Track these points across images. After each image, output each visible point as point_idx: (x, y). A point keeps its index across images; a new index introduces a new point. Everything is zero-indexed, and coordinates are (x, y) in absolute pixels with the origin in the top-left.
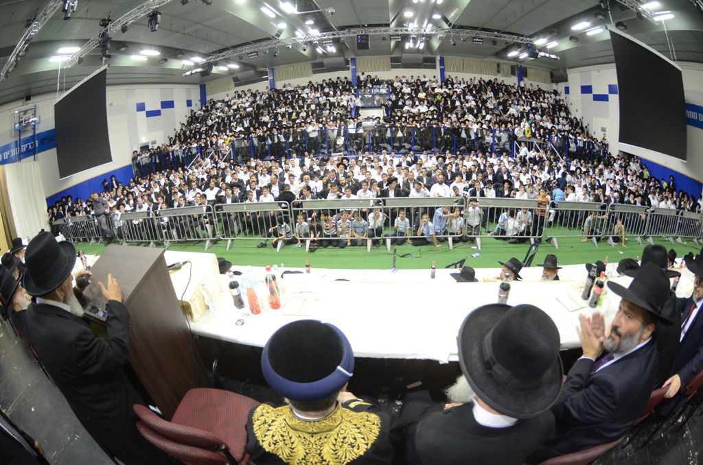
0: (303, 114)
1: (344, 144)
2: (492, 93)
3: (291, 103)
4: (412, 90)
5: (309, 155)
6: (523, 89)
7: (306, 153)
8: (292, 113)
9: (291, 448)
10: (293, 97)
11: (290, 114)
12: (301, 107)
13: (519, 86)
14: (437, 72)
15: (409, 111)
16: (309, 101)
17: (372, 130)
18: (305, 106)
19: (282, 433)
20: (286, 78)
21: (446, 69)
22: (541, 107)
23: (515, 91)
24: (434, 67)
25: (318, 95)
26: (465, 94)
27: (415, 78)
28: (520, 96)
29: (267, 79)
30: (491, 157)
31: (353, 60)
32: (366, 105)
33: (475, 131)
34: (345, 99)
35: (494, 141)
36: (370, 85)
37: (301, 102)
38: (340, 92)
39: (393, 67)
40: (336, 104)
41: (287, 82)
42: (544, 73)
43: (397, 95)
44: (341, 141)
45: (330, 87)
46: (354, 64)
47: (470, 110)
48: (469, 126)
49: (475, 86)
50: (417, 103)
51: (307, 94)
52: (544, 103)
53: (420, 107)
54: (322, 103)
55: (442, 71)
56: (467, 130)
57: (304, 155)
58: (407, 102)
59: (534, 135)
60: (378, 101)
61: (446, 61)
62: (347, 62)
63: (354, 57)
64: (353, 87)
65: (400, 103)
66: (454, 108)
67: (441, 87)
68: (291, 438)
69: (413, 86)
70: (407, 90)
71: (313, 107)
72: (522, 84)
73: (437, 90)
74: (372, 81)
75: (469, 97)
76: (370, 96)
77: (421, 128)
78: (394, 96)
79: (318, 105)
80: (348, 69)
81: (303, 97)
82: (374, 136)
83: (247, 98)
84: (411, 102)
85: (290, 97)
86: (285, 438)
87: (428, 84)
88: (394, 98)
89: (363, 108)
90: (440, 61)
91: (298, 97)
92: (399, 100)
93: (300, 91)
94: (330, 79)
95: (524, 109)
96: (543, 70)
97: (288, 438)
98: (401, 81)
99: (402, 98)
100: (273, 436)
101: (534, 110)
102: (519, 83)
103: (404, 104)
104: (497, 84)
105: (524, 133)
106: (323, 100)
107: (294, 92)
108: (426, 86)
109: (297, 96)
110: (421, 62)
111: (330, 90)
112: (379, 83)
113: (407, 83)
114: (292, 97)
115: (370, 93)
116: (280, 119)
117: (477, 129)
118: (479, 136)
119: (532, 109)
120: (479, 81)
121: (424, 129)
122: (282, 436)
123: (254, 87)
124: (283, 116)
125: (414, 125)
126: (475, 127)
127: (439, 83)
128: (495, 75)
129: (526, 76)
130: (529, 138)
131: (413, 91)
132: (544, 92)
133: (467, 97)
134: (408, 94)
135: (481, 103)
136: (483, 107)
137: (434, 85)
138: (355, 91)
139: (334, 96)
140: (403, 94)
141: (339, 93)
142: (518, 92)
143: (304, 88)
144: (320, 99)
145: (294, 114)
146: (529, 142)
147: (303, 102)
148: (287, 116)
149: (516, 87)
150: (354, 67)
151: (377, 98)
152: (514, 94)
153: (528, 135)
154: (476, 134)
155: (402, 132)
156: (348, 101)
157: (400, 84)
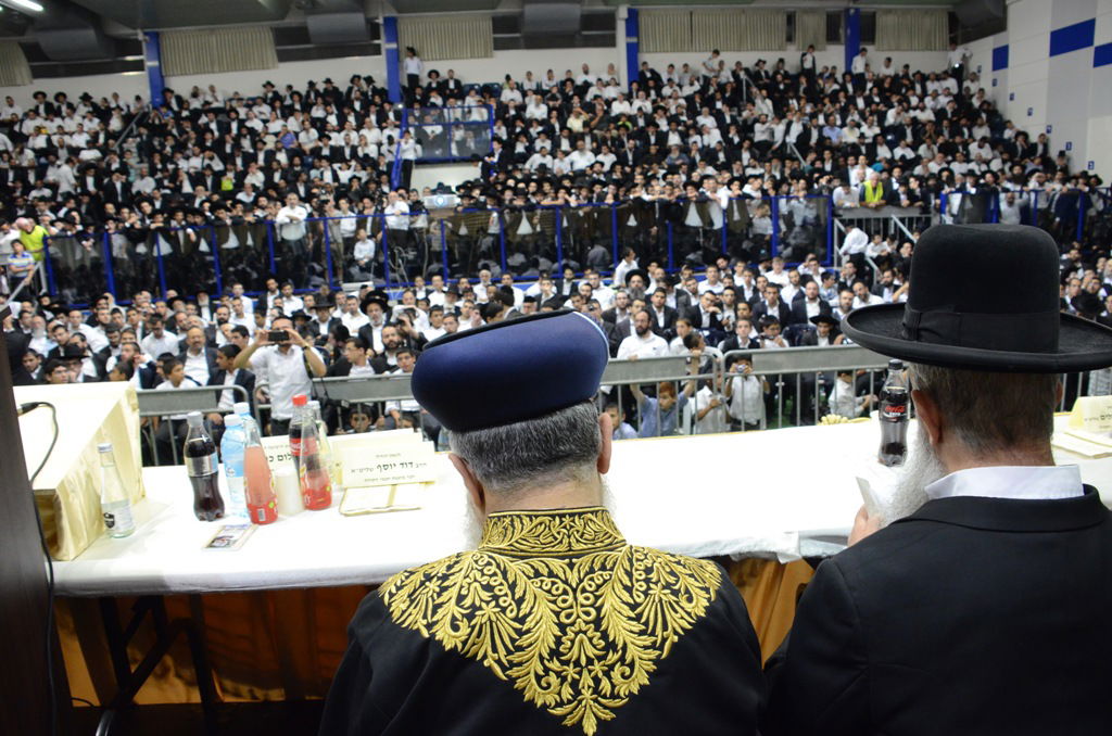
0: (256, 178)
1: (375, 258)
2: (769, 102)
3: (218, 146)
4: (550, 110)
5: (280, 288)
6: (859, 81)
7: (272, 283)
8: (223, 173)
9: (516, 619)
10: (224, 128)
11: (218, 176)
12: (250, 159)
13: (848, 72)
14: (618, 56)
15: (543, 167)
16: (270, 142)
17: (450, 219)
18: (261, 156)
19: (484, 581)
20: (200, 70)
21: (643, 46)
22: (915, 121)
23: (836, 87)
24: (610, 42)
25: (293, 124)
26: (693, 112)
27: (559, 76)
28: (851, 101)
29: (138, 66)
30: (769, 269)
31: (391, 23)
32: (428, 155)
33: (724, 204)
34: (372, 139)
35: (777, 228)
36: (437, 100)
37: (246, 144)
38: (357, 119)
39: (500, 45)
40: (347, 152)
41: (203, 81)
42: (927, 21)
43: (510, 124)
44: (365, 251)
45: (326, 104)
46: (393, 35)
47: (709, 155)
48: (708, 194)
49: (721, 88)
50: (565, 145)
51: (265, 122)
52: (923, 109)
53: (575, 155)
54: (308, 147)
55: (633, 51)
56: (703, 204)
57: (266, 289)
58: (538, 144)
59: (891, 198)
60: (461, 144)
61: (644, 21)
62: (374, 31)
63: (394, 14)
64: (391, 104)
65: (520, 148)
66: (664, 151)
67: (629, 97)
68: (513, 587)
69: (554, 98)
70: (537, 111)
71: (282, 157)
72: (858, 65)
73: (619, 108)
74: (442, 88)
75: (707, 121)
76: (438, 129)
77: (580, 207)
78: (504, 129)
79: (296, 153)
80: (377, 51)
81: (252, 131)
82: (454, 232)
83: (77, 118)
84: (548, 144)
85: (213, 126)
86: (496, 591)
87: (592, 92)
88: (503, 132)
89: (421, 162)
90: (627, 21)
91: (239, 129)
92: (517, 140)
93: (242, 112)
94: (328, 81)
95: (862, 136)
96: (926, 12)
97: (505, 589)
98: (520, 87)
99: (525, 132)
100: (460, 598)
101: (894, 135)
102: (849, 62)
103: (530, 150)
104: (786, 75)
105: (862, 198)
106: (309, 139)
107: (224, 114)
108: (589, 97)
109: (234, 126)
110: (577, 26)
111: (329, 113)
112: (461, 92)
113: (539, 91)
114: (219, 129)
115: (439, 121)
116: (187, 188)
117: (730, 199)
118: (736, 216)
119: (885, 131)
120: (735, 74)
121: (587, 209)
122: (488, 588)
123: (101, 87)
124: (197, 179)
125: (560, 202)
126: (723, 196)
127: (624, 88)
128: (781, 48)
129: (872, 40)
130: (877, 208)
131: (554, 113)
132: (924, 78)
133: (701, 120)
134: (541, 123)
135: (738, 132)
136: (746, 144)
137: (610, 92)
138: (398, 115)
139: (341, 127)
140: (529, 123)
141: (352, 119)
142: (844, 88)
143: (251, 103)
144: (302, 136)
145: (231, 175)
146: (878, 220)
147: (254, 144)
148: (209, 182)
149: (839, 76)
150: (394, 46)
151: (458, 134)
152: (834, 97)
153: (874, 199)
154: (727, 213)
155: (530, 220)
156: (380, 145)
157: (517, 95)
